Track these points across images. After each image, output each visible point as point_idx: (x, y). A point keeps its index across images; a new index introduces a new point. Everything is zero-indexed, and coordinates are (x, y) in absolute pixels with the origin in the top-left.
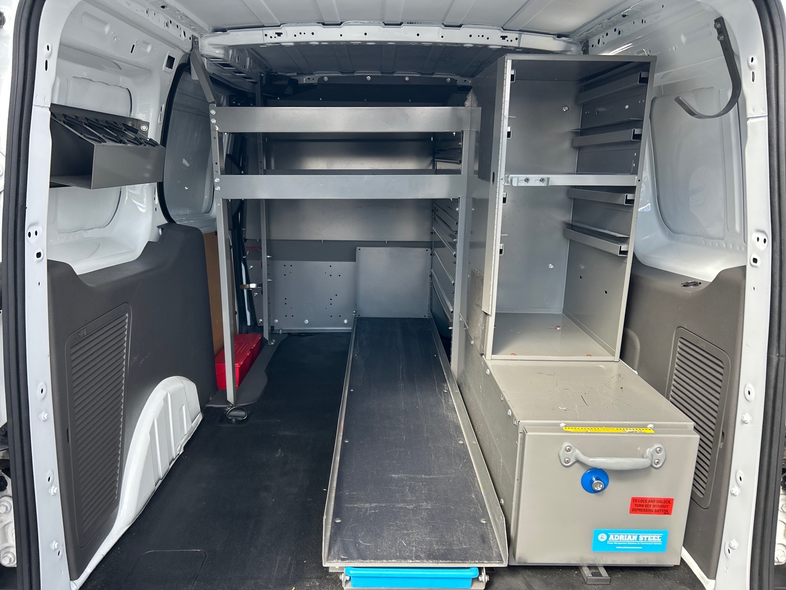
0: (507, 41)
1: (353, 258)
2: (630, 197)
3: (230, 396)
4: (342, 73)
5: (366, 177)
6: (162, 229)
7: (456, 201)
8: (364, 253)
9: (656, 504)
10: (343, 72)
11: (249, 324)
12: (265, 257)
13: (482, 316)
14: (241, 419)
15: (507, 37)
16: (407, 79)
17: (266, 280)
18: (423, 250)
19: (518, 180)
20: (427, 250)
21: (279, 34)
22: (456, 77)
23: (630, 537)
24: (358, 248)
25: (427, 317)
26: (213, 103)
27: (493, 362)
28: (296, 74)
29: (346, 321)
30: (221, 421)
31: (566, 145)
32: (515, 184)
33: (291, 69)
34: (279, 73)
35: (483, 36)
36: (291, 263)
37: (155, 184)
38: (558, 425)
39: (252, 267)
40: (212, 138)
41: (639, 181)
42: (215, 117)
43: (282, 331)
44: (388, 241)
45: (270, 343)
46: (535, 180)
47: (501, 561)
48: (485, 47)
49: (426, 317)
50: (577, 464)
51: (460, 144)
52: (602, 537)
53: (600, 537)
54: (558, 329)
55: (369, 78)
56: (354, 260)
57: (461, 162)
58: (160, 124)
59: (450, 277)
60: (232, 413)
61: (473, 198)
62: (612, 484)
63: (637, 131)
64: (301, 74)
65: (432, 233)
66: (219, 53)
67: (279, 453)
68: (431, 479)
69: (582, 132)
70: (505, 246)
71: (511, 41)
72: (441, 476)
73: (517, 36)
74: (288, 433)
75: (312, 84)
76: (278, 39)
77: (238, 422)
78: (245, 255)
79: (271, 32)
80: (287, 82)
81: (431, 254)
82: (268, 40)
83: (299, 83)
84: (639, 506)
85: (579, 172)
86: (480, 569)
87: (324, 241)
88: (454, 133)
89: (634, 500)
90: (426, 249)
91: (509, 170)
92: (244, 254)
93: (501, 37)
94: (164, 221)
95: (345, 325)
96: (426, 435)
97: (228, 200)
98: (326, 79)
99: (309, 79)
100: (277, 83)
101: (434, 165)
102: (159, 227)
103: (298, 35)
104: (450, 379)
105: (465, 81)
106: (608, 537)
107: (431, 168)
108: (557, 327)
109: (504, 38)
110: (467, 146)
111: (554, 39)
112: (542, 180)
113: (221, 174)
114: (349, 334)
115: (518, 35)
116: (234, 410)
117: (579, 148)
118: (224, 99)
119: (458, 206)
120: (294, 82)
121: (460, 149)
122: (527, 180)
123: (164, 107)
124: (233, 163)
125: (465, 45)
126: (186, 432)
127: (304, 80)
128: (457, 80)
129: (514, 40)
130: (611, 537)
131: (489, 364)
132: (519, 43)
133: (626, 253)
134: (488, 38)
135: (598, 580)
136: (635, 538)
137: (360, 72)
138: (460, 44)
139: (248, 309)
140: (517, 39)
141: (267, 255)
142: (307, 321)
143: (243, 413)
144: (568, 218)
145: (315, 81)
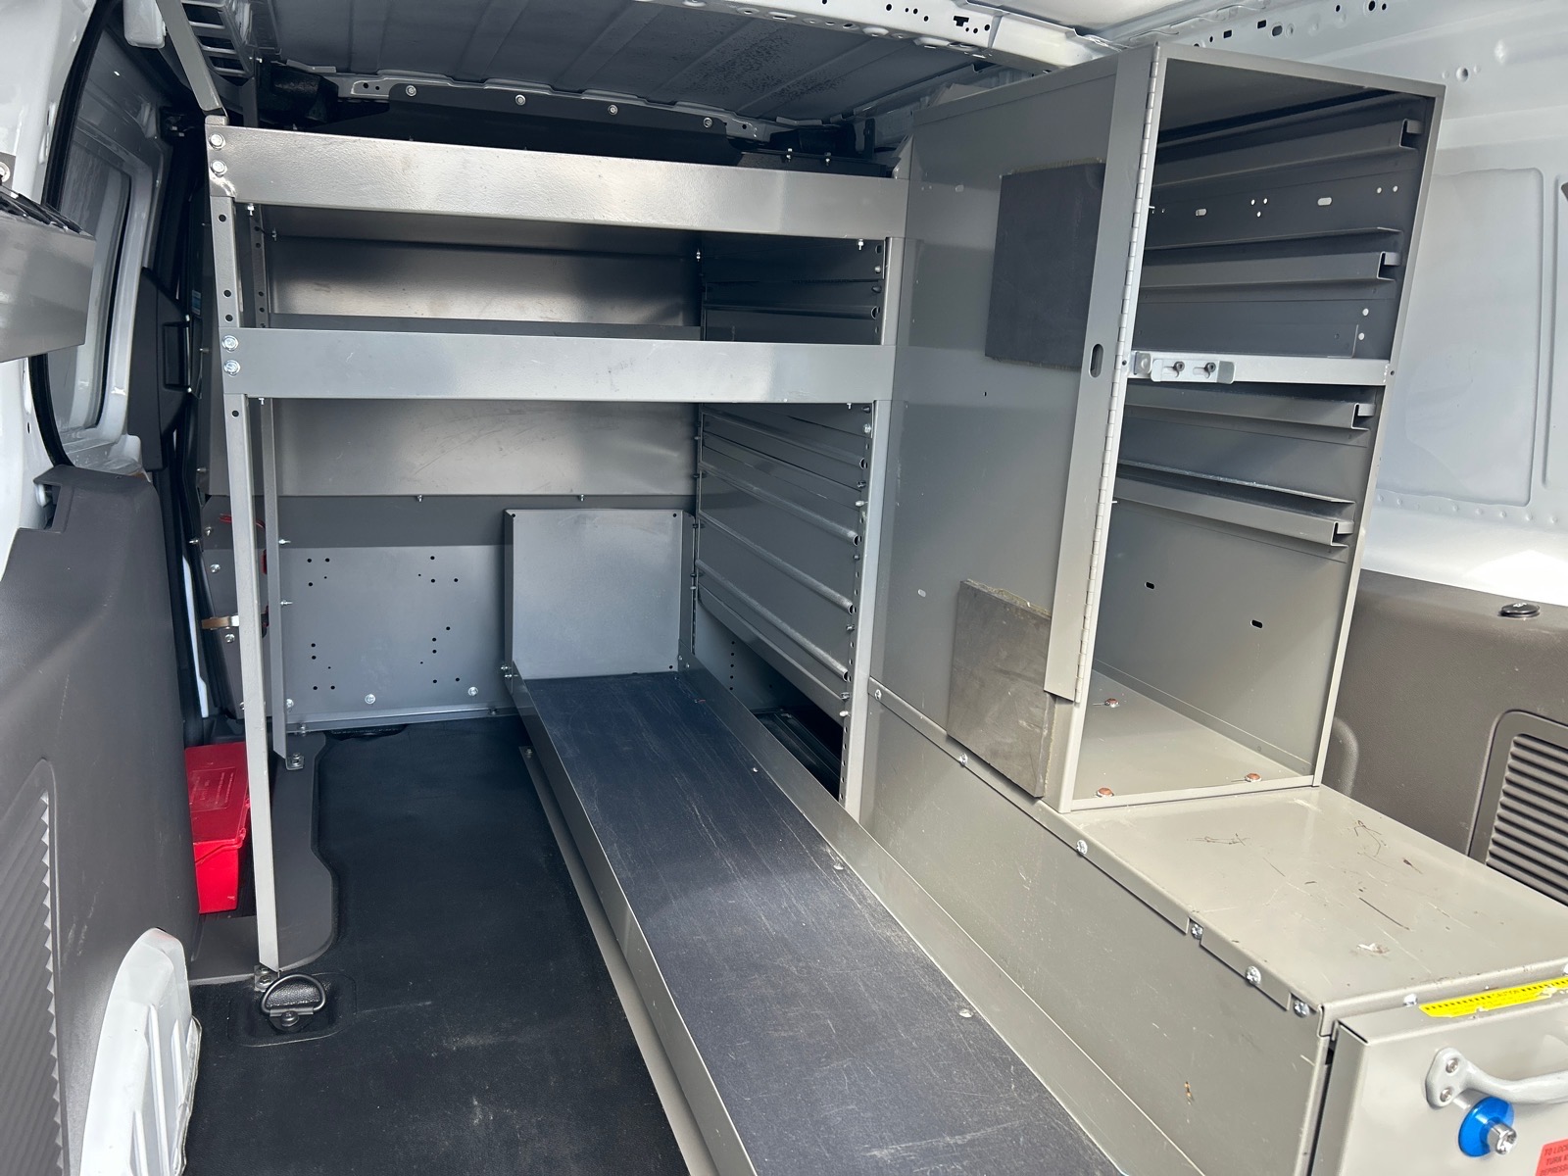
0: (967, 30)
2: (1365, 409)
4: (455, 79)
6: (47, 487)
7: (863, 409)
10: (457, 77)
11: (205, 713)
14: (309, 1011)
15: (967, 20)
16: (613, 109)
17: (276, 604)
18: (669, 513)
20: (675, 515)
22: (723, 116)
24: (510, 513)
25: (676, 669)
26: (217, 112)
28: (333, 69)
29: (473, 691)
30: (252, 1031)
33: (323, 55)
34: (290, 63)
35: (916, 11)
36: (327, 552)
39: (217, 566)
41: (1392, 373)
42: (222, 155)
43: (307, 728)
44: (585, 496)
45: (290, 765)
46: (1193, 367)
48: (913, 39)
49: (673, 670)
51: (878, 269)
54: (1113, 706)
55: (521, 99)
57: (876, 313)
58: (43, 163)
60: (275, 995)
63: (1390, 258)
64: (346, 70)
65: (695, 476)
67: (479, 1115)
68: (971, 1143)
71: (976, 31)
72: (989, 1130)
73: (989, 19)
74: (470, 1040)
75: (372, 100)
77: (305, 1024)
78: (198, 536)
80: (316, 88)
81: (696, 526)
83: (340, 95)
87: (423, 497)
88: (861, 244)
90: (672, 512)
92: (199, 534)
93: (956, 18)
94: (45, 463)
95: (470, 700)
96: (875, 1007)
98: (412, 91)
99: (366, 86)
100: (286, 87)
102: (37, 481)
105: (744, 127)
108: (1110, 700)
109: (960, 21)
111: (1069, 36)
112: (1210, 368)
113: (242, 325)
115: (991, 18)
118: (150, 116)
119: (870, 422)
120: (328, 89)
121: (879, 281)
122: (1178, 367)
123: (53, 110)
124: (161, 295)
125: (868, 30)
127: (353, 88)
128: (726, 124)
129: (981, 29)
131: (1077, 825)
132: (992, 38)
133: (1345, 538)
134: (926, 19)
137: (497, 81)
138: (858, 24)
139: (201, 675)
140: (987, 28)
141: (280, 539)
142: (371, 698)
145: (383, 95)
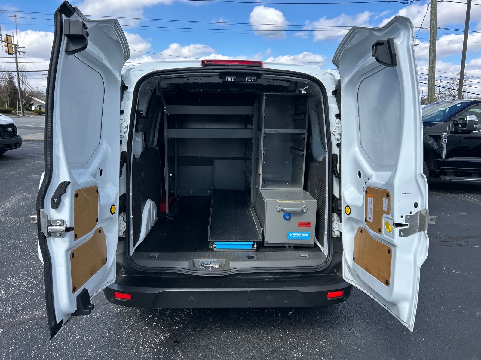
1: (212, 165)
2: (304, 136)
3: (167, 212)
4: (208, 89)
5: (219, 130)
7: (252, 139)
8: (217, 162)
9: (306, 224)
12: (176, 163)
13: (258, 175)
14: (172, 220)
16: (235, 91)
17: (176, 173)
19: (268, 131)
20: (243, 161)
21: (188, 80)
22: (255, 91)
23: (299, 235)
24: (214, 160)
25: (244, 189)
26: (165, 104)
27: (262, 190)
29: (209, 192)
30: (165, 219)
31: (290, 119)
32: (267, 132)
36: (186, 166)
37: (143, 132)
38: (277, 201)
40: (164, 116)
41: (306, 131)
42: (165, 109)
43: (181, 196)
44: (226, 157)
45: (177, 199)
46: (273, 131)
47: (260, 240)
48: (262, 84)
50: (282, 212)
52: (291, 235)
53: (290, 234)
54: (287, 183)
56: (213, 166)
57: (253, 125)
58: (146, 111)
59: (250, 167)
61: (258, 138)
62: (292, 218)
63: (305, 116)
64: (191, 89)
65: (245, 154)
66: (166, 86)
69: (295, 115)
70: (265, 152)
76: (187, 82)
79: (186, 79)
81: (245, 162)
82: (184, 82)
83: (190, 92)
84: (301, 225)
85: (294, 128)
86: (254, 242)
87: (200, 157)
88: (251, 115)
89: (299, 223)
91: (265, 127)
94: (145, 146)
95: (209, 194)
97: (168, 138)
98: (201, 91)
101: (246, 126)
102: (144, 148)
103: (195, 80)
104: (251, 205)
105: (258, 92)
106: (292, 234)
107: (245, 127)
109: (268, 82)
110: (255, 119)
112: (276, 131)
113: (167, 129)
114: (210, 197)
116: (169, 217)
117: (295, 120)
119: (252, 141)
121: (253, 120)
122: (271, 131)
123: (148, 105)
126: (154, 220)
127: (193, 91)
129: (272, 82)
130: (293, 234)
131: (260, 190)
133: (303, 154)
135: (290, 249)
136: (300, 235)
137: (215, 88)
142: (192, 192)
143: (172, 218)
144: (292, 145)
145: (197, 92)
